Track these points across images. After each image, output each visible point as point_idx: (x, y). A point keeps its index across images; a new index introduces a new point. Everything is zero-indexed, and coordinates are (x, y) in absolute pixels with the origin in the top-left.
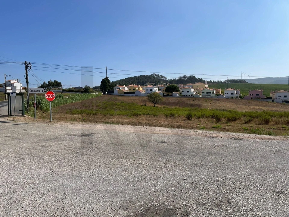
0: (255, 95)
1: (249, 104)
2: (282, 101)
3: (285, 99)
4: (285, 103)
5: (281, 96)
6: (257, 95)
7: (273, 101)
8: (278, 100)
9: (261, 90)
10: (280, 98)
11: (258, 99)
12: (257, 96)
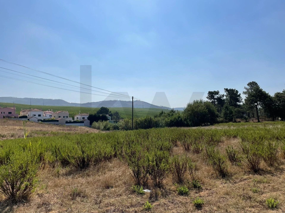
0: (7, 113)
1: (6, 124)
2: (38, 120)
3: (40, 118)
4: (40, 122)
5: (35, 115)
6: (10, 113)
7: (29, 120)
8: (33, 119)
9: (14, 108)
10: (35, 116)
11: (11, 118)
12: (10, 115)
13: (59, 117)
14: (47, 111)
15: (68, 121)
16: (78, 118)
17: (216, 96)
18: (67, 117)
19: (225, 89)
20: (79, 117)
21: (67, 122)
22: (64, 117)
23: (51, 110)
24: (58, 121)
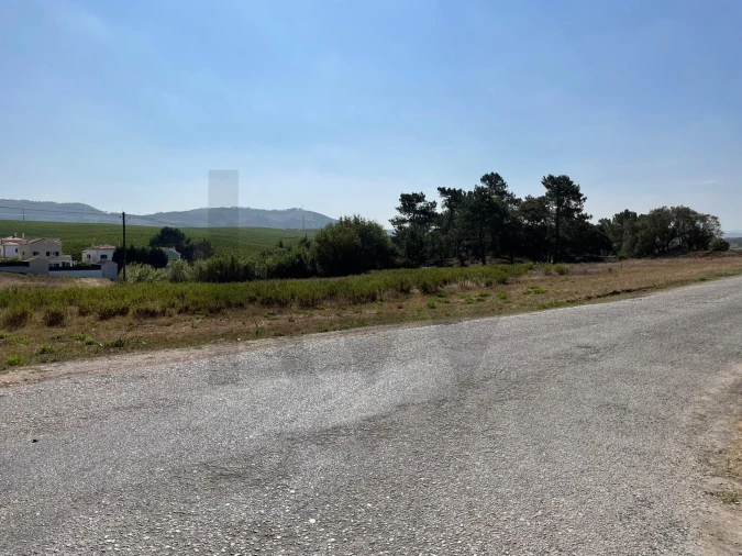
13: (35, 254)
14: (10, 238)
15: (61, 265)
16: (89, 256)
17: (420, 205)
18: (57, 254)
19: (439, 189)
20: (92, 253)
21: (56, 268)
22: (48, 254)
23: (20, 236)
24: (27, 264)
